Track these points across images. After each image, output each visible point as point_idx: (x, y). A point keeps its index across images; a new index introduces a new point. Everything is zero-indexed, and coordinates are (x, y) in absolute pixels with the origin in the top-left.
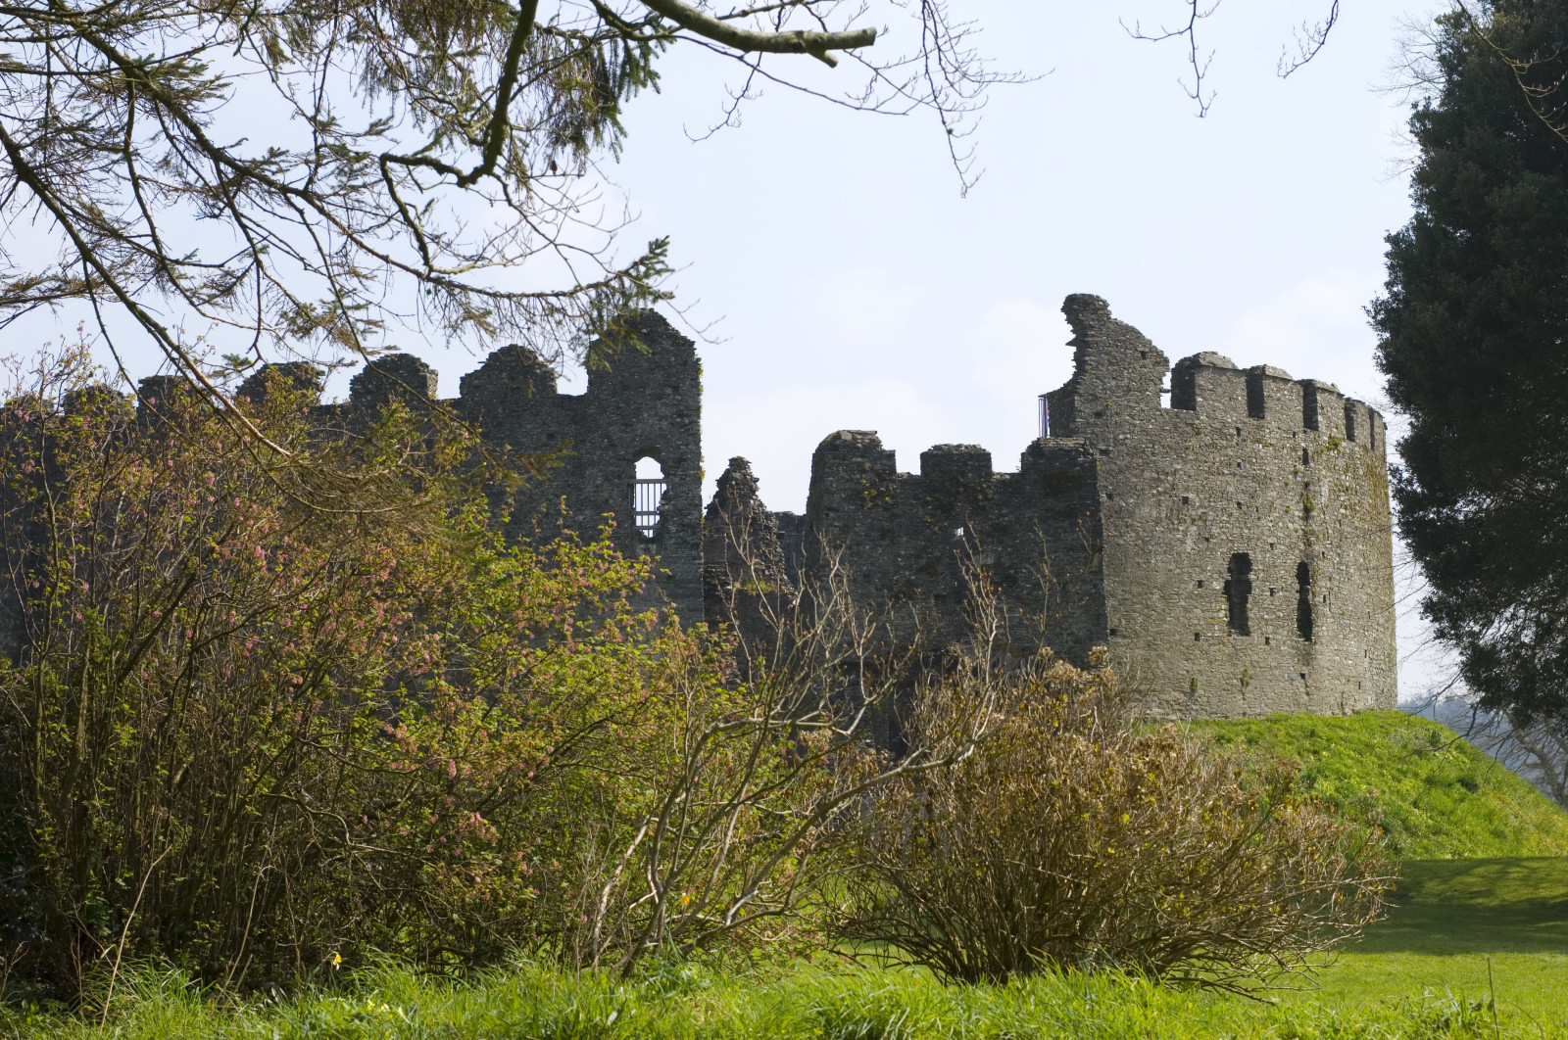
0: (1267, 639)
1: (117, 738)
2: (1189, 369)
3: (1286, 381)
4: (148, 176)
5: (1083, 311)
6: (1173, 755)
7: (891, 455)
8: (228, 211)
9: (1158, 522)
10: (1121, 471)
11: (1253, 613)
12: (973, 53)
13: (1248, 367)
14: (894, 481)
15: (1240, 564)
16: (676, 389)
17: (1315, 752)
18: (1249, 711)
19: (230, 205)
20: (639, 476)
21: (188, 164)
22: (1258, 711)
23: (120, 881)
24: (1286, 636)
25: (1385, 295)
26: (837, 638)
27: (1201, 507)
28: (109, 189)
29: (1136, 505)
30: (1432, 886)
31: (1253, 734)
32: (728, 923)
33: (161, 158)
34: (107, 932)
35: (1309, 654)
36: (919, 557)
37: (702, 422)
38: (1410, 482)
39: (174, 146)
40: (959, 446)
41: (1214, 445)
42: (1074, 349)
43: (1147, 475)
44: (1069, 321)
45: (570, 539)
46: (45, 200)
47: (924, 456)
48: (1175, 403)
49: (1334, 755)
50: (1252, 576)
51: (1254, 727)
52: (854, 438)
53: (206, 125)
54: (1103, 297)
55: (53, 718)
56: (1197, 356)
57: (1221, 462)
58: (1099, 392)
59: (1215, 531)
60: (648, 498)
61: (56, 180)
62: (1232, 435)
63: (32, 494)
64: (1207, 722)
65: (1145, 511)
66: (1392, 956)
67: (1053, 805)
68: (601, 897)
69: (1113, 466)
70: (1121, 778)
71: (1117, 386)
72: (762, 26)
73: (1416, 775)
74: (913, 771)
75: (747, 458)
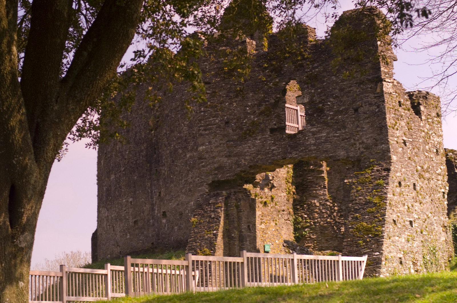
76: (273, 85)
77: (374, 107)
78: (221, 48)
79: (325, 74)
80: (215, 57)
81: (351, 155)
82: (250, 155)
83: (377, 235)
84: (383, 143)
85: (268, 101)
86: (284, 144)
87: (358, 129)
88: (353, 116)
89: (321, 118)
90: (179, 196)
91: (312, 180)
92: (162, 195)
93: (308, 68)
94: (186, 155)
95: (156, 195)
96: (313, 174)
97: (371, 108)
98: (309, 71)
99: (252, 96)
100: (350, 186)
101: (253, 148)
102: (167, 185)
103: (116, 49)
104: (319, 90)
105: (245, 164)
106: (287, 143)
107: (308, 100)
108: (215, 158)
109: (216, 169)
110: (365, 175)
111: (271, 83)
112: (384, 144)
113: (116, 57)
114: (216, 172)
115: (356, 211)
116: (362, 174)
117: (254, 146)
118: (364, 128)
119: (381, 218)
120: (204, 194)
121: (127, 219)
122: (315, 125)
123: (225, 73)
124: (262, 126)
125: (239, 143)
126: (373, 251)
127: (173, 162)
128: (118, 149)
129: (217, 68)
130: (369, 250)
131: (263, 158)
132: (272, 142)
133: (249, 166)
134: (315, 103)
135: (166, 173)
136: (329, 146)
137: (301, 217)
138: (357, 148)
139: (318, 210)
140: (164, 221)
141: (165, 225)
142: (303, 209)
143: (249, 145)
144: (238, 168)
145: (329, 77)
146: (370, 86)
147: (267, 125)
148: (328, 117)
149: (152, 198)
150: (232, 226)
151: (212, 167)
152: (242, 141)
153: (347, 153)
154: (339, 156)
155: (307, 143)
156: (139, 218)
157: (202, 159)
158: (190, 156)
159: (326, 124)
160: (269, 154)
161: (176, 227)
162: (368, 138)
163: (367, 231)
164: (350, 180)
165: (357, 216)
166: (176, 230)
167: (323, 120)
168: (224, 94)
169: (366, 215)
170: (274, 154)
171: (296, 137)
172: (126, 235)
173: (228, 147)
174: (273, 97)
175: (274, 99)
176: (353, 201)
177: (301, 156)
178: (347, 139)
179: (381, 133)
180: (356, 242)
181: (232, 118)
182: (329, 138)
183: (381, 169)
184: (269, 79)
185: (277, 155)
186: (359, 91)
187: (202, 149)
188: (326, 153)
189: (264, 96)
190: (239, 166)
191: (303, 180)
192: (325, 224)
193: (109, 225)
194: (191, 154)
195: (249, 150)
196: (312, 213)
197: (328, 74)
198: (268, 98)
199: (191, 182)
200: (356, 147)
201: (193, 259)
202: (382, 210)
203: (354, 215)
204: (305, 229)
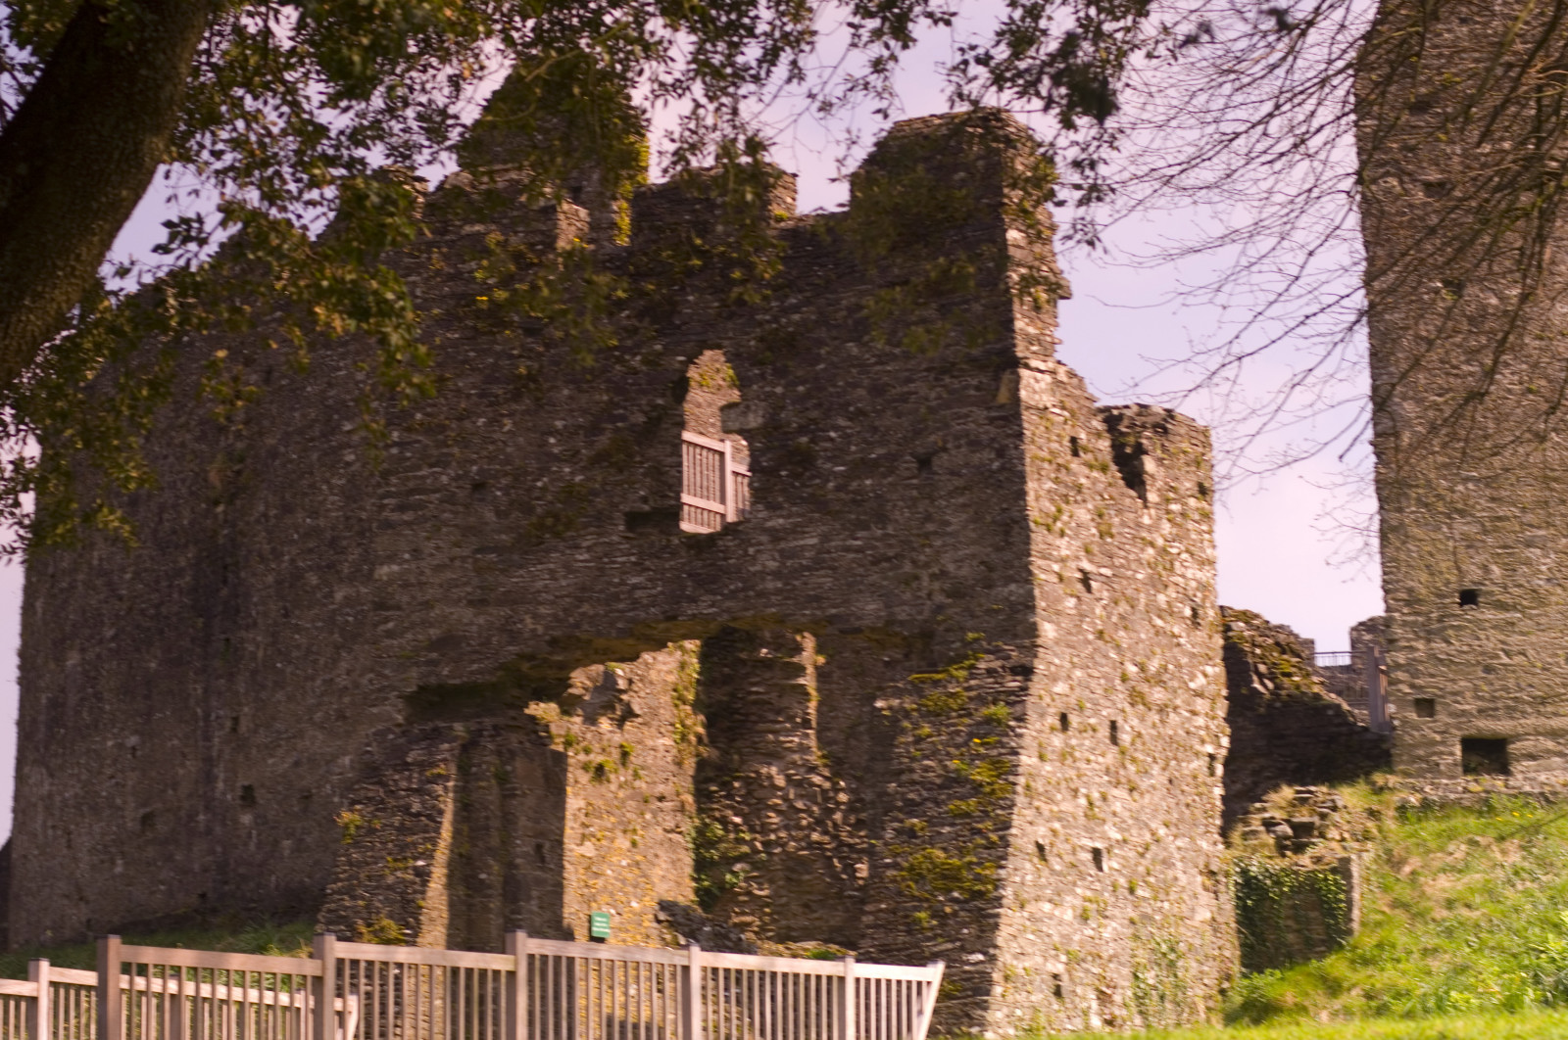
76: (643, 362)
77: (987, 455)
78: (468, 229)
79: (822, 333)
80: (446, 257)
81: (903, 617)
82: (552, 603)
83: (981, 895)
84: (1010, 580)
85: (623, 418)
86: (672, 568)
87: (930, 527)
88: (915, 481)
89: (804, 485)
90: (300, 734)
91: (765, 697)
92: (243, 728)
93: (766, 311)
94: (330, 595)
95: (222, 726)
96: (768, 675)
97: (976, 458)
98: (768, 322)
99: (571, 398)
100: (894, 721)
101: (565, 577)
102: (263, 695)
103: (95, 205)
104: (801, 388)
105: (534, 631)
106: (684, 564)
107: (760, 420)
108: (432, 607)
109: (435, 645)
110: (945, 687)
111: (635, 355)
112: (1016, 581)
113: (94, 234)
114: (434, 655)
115: (911, 809)
116: (936, 683)
117: (569, 569)
118: (948, 523)
119: (994, 837)
120: (389, 731)
121: (119, 808)
122: (779, 507)
123: (479, 314)
124: (600, 502)
125: (516, 557)
126: (963, 949)
127: (286, 615)
128: (95, 562)
129: (453, 295)
130: (949, 946)
131: (597, 615)
132: (633, 559)
133: (547, 638)
134: (786, 433)
135: (260, 654)
136: (828, 582)
137: (721, 822)
138: (923, 594)
139: (779, 801)
140: (246, 819)
141: (249, 836)
142: (729, 796)
143: (552, 566)
144: (510, 644)
145: (837, 342)
146: (975, 382)
147: (616, 500)
148: (828, 481)
149: (208, 738)
150: (480, 844)
151: (420, 637)
152: (526, 553)
153: (888, 606)
154: (859, 618)
155: (752, 569)
156: (159, 805)
157: (388, 609)
158: (345, 597)
159: (820, 504)
160: (619, 600)
161: (287, 843)
162: (962, 561)
163: (944, 877)
164: (896, 702)
165: (914, 825)
166: (286, 853)
167: (809, 490)
168: (474, 388)
169: (943, 825)
170: (635, 602)
171: (715, 545)
172: (113, 863)
173: (479, 571)
174: (639, 405)
175: (645, 413)
176: (901, 772)
177: (728, 610)
178: (888, 559)
179: (1006, 541)
180: (906, 917)
181: (497, 471)
182: (829, 552)
183: (1003, 667)
184: (629, 343)
185: (648, 606)
186: (939, 397)
187: (388, 575)
188: (815, 605)
189: (611, 401)
190: (514, 637)
191: (733, 695)
192: (803, 849)
193: (54, 827)
194: (351, 591)
195: (552, 584)
196: (759, 810)
197: (834, 333)
198: (625, 408)
199: (346, 688)
200: (919, 589)
201: (341, 955)
202: (1003, 808)
203: (901, 821)
204: (733, 864)
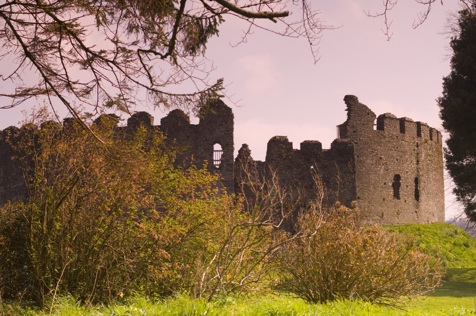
0: (405, 201)
1: (55, 226)
2: (383, 118)
3: (412, 122)
4: (65, 56)
5: (350, 100)
6: (377, 234)
7: (291, 144)
8: (89, 67)
9: (372, 164)
10: (361, 149)
11: (401, 193)
12: (318, 20)
13: (400, 118)
14: (292, 152)
15: (397, 178)
16: (226, 123)
17: (420, 235)
18: (399, 223)
19: (90, 65)
20: (215, 149)
21: (78, 52)
22: (402, 222)
23: (56, 270)
24: (411, 199)
25: (442, 96)
26: (274, 197)
27: (385, 160)
28: (54, 60)
29: (366, 159)
30: (455, 277)
31: (401, 229)
32: (241, 284)
33: (69, 50)
34: (52, 285)
35: (418, 205)
36: (299, 174)
37: (234, 133)
38: (450, 153)
39: (74, 47)
40: (312, 141)
41: (389, 141)
42: (347, 112)
43: (369, 150)
44: (346, 103)
45: (194, 168)
46: (34, 63)
47: (301, 144)
48: (378, 128)
49: (425, 236)
50: (401, 181)
51: (401, 227)
52: (280, 138)
53: (83, 41)
54: (356, 96)
55: (37, 220)
56: (385, 114)
57: (392, 146)
58: (355, 125)
59: (390, 167)
60: (217, 156)
61: (38, 57)
62: (395, 138)
63: (30, 152)
64: (387, 226)
65: (368, 161)
66: (443, 297)
67: (340, 250)
68: (202, 276)
69: (359, 148)
70: (361, 242)
71: (360, 123)
72: (254, 10)
73: (450, 242)
74: (297, 238)
75: (248, 144)
